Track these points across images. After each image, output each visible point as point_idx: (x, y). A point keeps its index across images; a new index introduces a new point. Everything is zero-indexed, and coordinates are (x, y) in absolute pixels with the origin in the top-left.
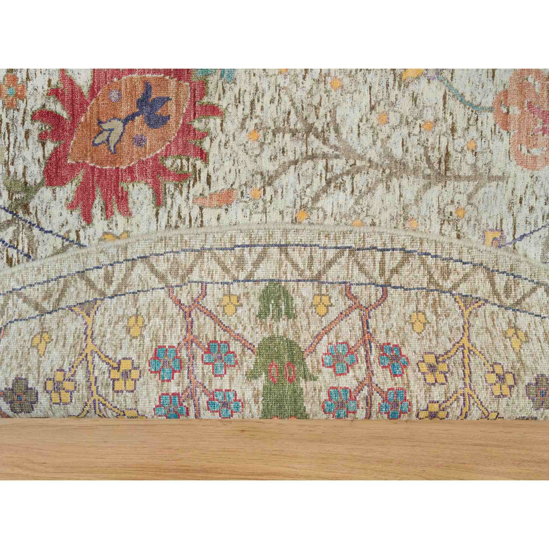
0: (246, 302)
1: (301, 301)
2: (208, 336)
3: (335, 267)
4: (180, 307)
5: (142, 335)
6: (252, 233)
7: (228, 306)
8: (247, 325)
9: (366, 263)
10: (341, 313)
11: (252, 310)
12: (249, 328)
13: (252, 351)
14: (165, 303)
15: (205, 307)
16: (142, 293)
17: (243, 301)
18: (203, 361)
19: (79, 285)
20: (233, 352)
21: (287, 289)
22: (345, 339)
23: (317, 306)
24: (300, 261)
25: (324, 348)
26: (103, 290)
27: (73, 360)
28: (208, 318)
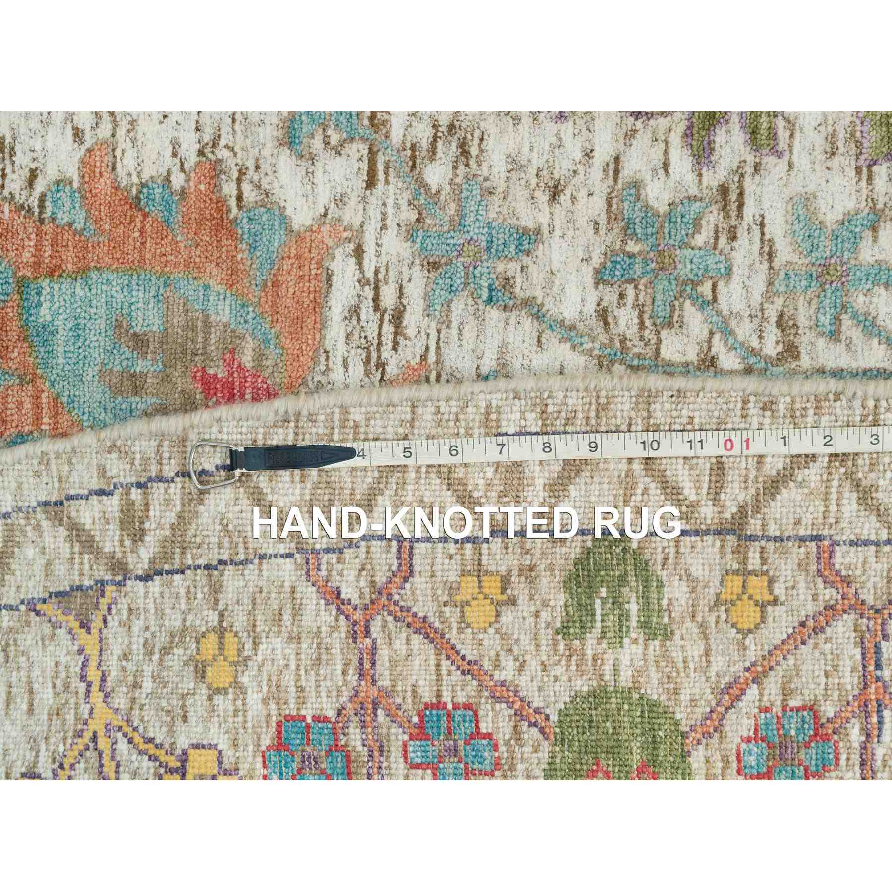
0: (526, 591)
1: (686, 589)
2: (419, 691)
3: (788, 494)
4: (339, 609)
5: (237, 685)
6: (549, 401)
7: (474, 603)
8: (527, 657)
9: (881, 482)
10: (803, 625)
11: (544, 615)
12: (533, 666)
13: (542, 731)
14: (298, 595)
15: (409, 609)
16: (231, 567)
17: (519, 588)
18: (406, 757)
19: (48, 539)
20: (489, 736)
21: (647, 556)
22: (808, 697)
23: (733, 603)
24: (686, 478)
25: (746, 721)
26: (119, 555)
27: (61, 748)
28: (417, 640)
